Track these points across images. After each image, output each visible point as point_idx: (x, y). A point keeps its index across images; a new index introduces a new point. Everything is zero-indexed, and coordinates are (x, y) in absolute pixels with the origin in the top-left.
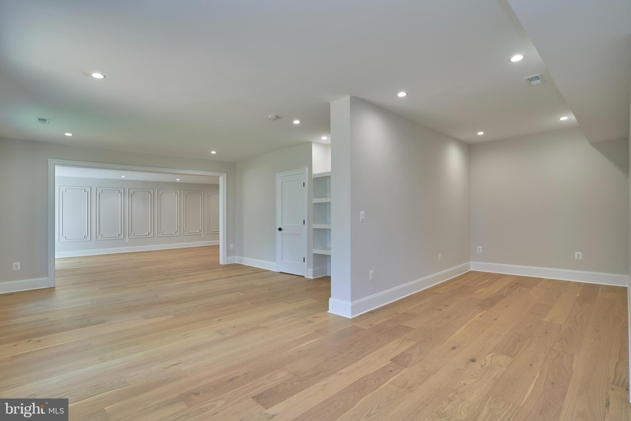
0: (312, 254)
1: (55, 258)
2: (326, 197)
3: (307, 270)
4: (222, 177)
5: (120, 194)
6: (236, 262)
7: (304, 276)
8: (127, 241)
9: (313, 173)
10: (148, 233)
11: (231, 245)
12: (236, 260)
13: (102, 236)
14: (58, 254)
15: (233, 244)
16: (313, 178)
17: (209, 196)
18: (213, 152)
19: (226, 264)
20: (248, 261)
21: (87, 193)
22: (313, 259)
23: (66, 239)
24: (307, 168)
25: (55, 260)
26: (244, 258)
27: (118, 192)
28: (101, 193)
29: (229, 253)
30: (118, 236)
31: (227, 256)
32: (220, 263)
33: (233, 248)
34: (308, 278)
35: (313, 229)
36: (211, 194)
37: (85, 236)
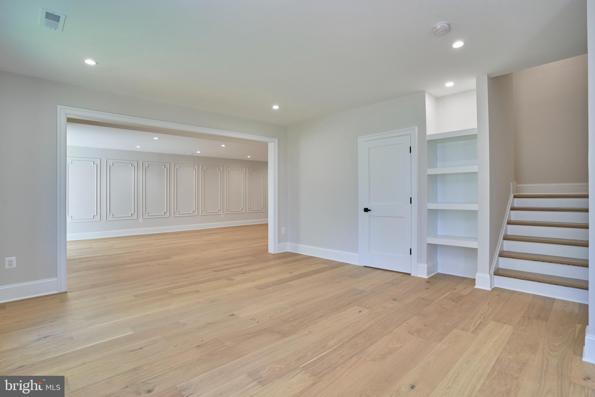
0: (426, 244)
1: (67, 240)
2: (436, 167)
3: (417, 266)
4: (273, 144)
5: (133, 167)
6: (288, 250)
7: (410, 274)
8: (140, 222)
9: (427, 134)
10: (164, 212)
11: (283, 229)
12: (289, 248)
13: (113, 216)
14: (70, 236)
15: (284, 228)
16: (427, 141)
17: (228, 172)
18: (276, 107)
19: (277, 252)
20: (305, 250)
21: (96, 165)
22: (427, 251)
23: (72, 219)
24: (416, 127)
25: (67, 244)
26: (301, 246)
27: (131, 166)
28: (111, 166)
29: (281, 239)
30: (131, 216)
31: (279, 242)
32: (269, 252)
33: (284, 233)
34: (418, 276)
35: (428, 209)
36: (230, 170)
37: (93, 216)
